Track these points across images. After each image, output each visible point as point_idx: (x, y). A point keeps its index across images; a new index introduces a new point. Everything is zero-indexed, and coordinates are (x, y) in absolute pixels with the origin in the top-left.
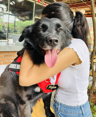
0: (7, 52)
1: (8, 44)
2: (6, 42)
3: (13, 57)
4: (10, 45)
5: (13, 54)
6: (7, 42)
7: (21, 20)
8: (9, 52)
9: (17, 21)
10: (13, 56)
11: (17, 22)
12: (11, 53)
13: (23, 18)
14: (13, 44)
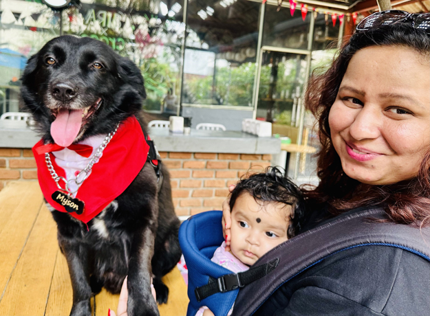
0: (167, 154)
1: (171, 131)
2: (167, 126)
3: (181, 169)
4: (174, 135)
5: (182, 161)
6: (169, 126)
7: (234, 64)
8: (171, 155)
9: (222, 69)
10: (181, 166)
11: (223, 71)
12: (175, 156)
13: (237, 57)
14: (184, 132)
